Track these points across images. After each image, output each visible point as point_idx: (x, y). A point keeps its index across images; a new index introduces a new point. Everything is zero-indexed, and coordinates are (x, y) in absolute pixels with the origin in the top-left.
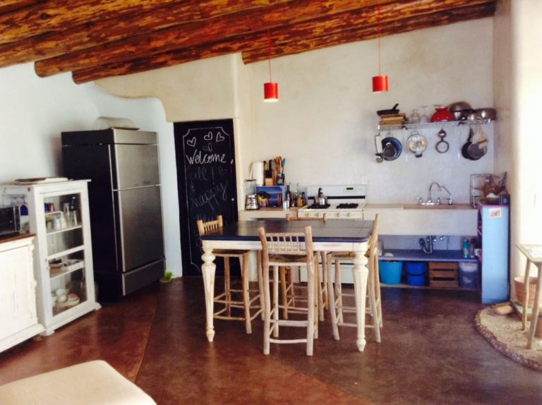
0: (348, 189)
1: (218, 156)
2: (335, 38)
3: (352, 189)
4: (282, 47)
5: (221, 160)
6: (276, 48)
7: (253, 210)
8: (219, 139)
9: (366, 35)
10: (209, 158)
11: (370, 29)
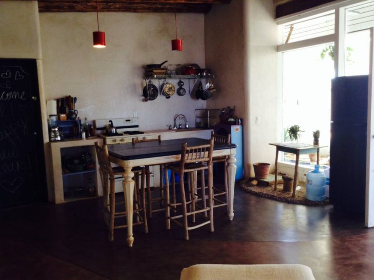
0: (127, 121)
1: (18, 93)
2: (117, 6)
3: (129, 120)
4: (75, 4)
5: (21, 97)
6: (69, 4)
7: (58, 141)
8: (18, 77)
9: (138, 9)
10: (8, 95)
11: (142, 5)
